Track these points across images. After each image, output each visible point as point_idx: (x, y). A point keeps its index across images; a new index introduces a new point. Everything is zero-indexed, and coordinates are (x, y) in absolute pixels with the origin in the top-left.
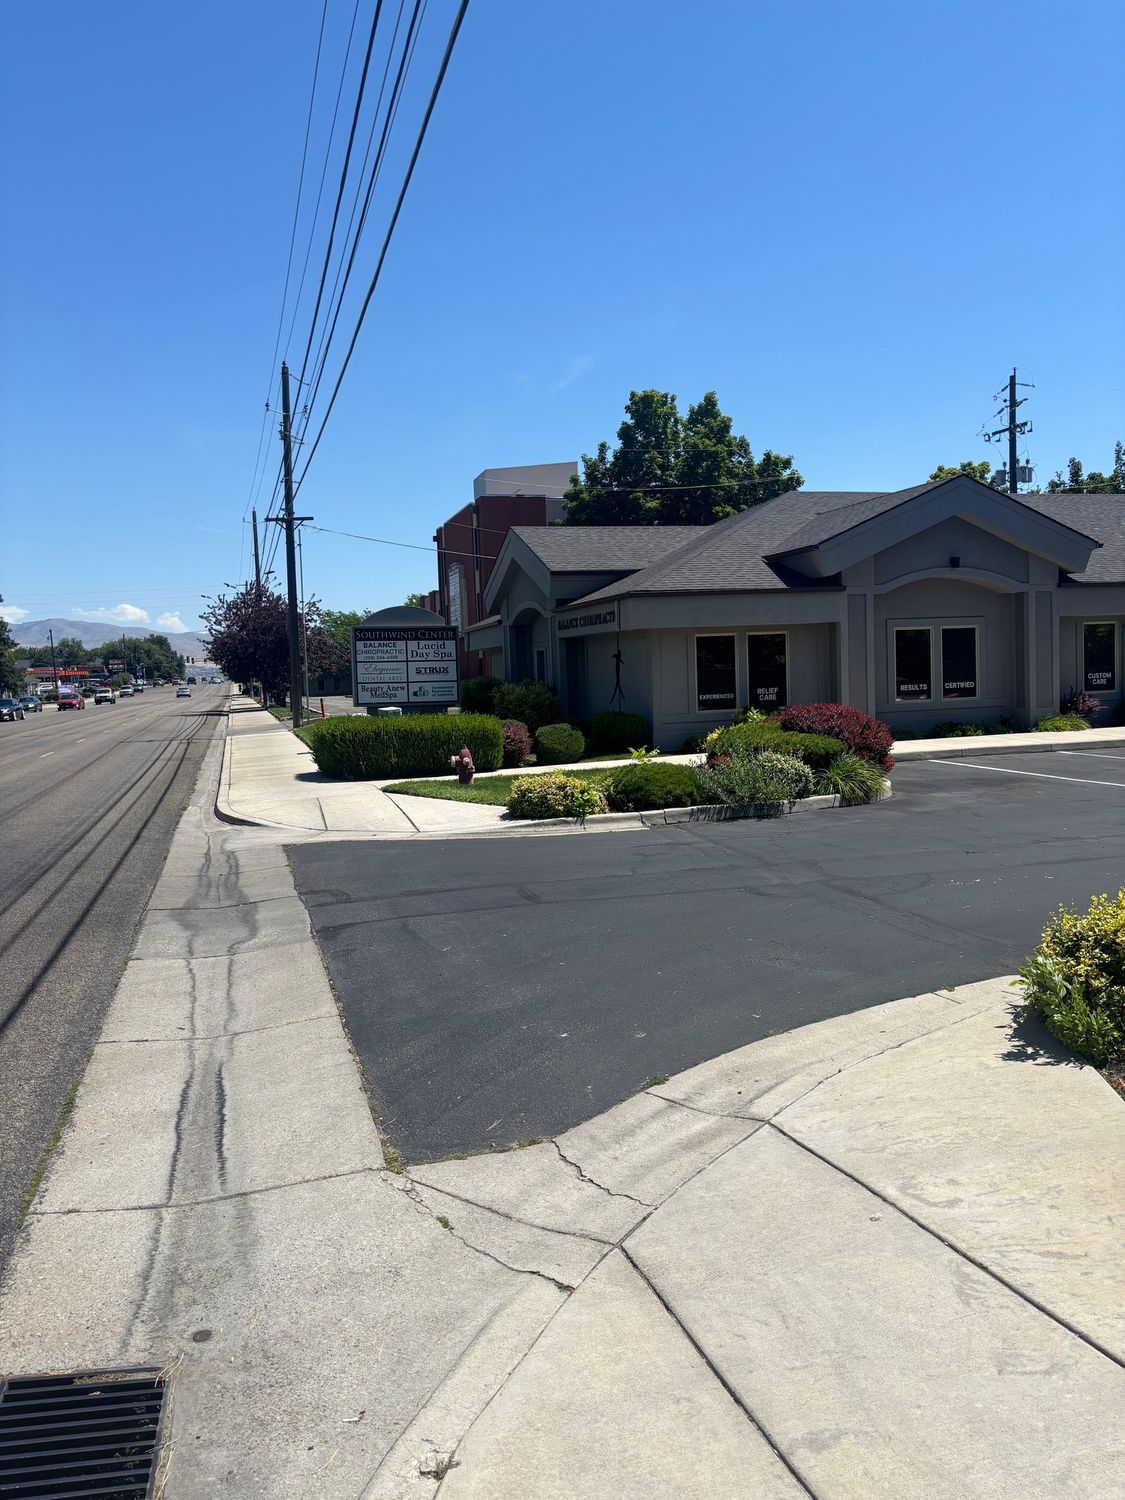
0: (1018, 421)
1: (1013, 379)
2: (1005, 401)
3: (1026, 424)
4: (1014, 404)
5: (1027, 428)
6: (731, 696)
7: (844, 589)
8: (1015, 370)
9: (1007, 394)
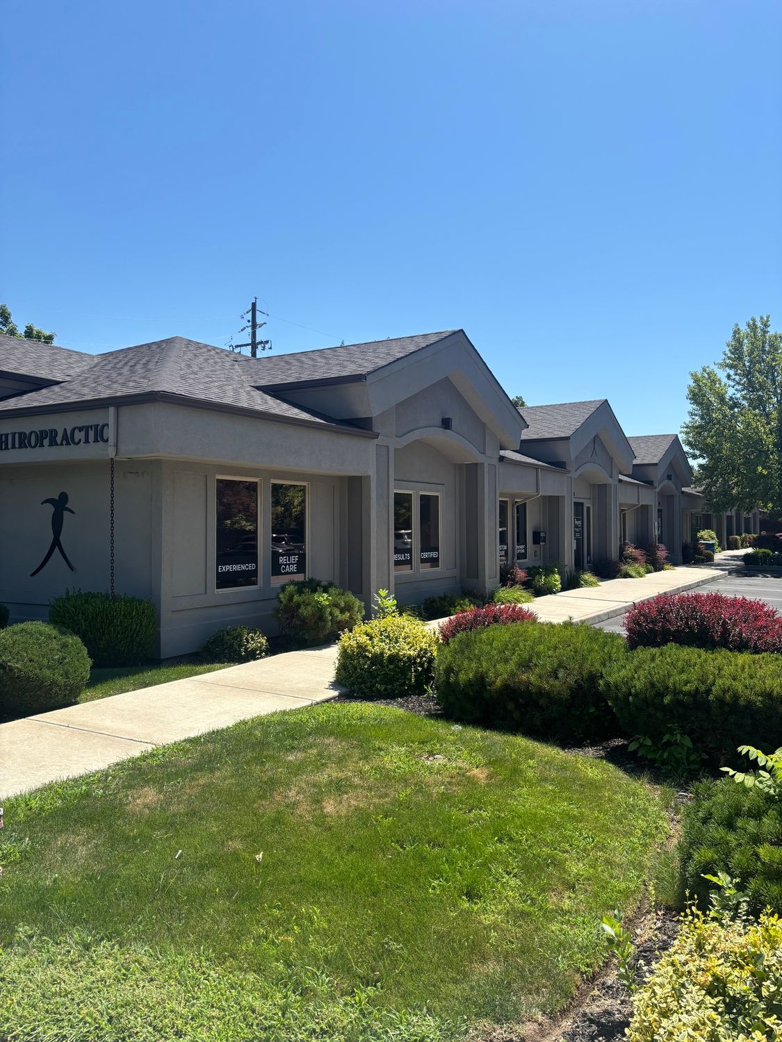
0: (258, 340)
1: (254, 305)
2: (249, 321)
3: (267, 342)
4: (254, 326)
5: (267, 346)
6: (251, 567)
7: (376, 436)
8: (256, 298)
9: (249, 316)
